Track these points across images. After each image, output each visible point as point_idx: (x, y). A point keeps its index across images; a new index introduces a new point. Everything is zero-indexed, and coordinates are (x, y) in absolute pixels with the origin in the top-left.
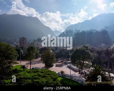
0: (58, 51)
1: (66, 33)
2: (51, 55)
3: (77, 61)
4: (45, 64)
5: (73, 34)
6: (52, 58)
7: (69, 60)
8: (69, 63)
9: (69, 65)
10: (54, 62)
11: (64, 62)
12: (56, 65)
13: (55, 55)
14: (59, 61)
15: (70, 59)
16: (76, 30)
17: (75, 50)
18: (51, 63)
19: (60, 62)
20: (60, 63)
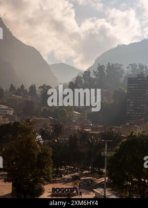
0: (64, 139)
1: (95, 72)
2: (36, 153)
3: (132, 182)
4: (13, 185)
5: (122, 80)
6: (41, 164)
7: (101, 175)
8: (101, 185)
9: (99, 191)
10: (46, 179)
11: (85, 180)
12: (54, 190)
13: (50, 152)
14: (67, 177)
15: (104, 171)
16: (133, 66)
17: (125, 140)
18: (36, 181)
19: (68, 181)
20: (69, 186)
